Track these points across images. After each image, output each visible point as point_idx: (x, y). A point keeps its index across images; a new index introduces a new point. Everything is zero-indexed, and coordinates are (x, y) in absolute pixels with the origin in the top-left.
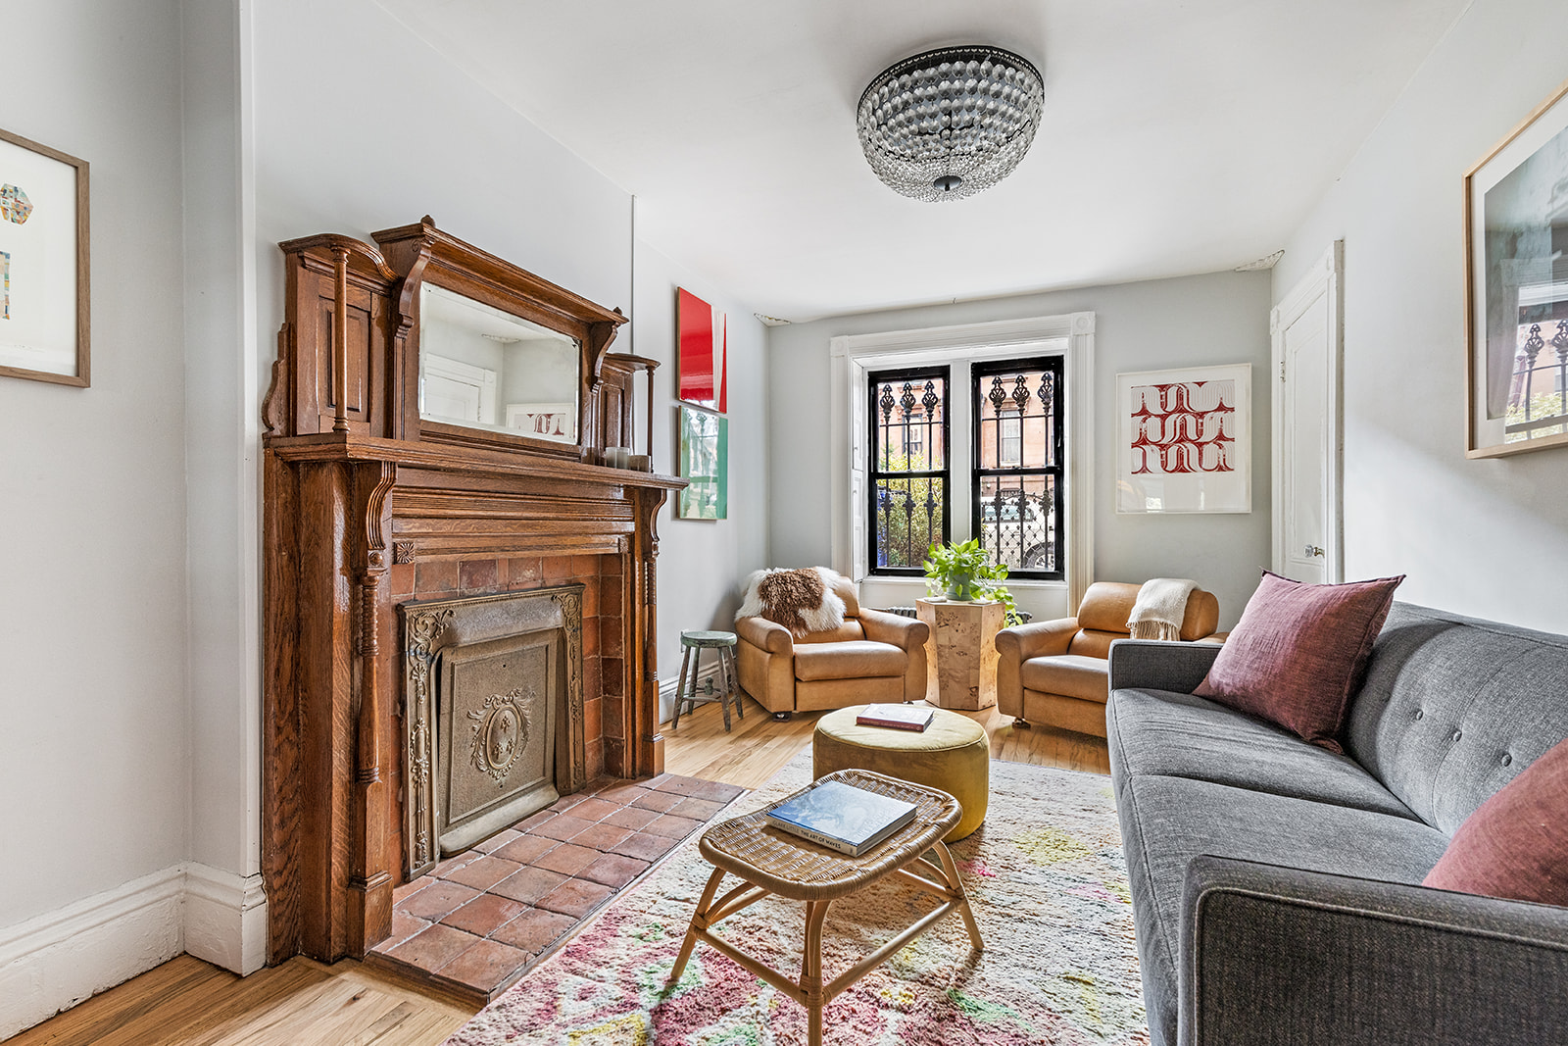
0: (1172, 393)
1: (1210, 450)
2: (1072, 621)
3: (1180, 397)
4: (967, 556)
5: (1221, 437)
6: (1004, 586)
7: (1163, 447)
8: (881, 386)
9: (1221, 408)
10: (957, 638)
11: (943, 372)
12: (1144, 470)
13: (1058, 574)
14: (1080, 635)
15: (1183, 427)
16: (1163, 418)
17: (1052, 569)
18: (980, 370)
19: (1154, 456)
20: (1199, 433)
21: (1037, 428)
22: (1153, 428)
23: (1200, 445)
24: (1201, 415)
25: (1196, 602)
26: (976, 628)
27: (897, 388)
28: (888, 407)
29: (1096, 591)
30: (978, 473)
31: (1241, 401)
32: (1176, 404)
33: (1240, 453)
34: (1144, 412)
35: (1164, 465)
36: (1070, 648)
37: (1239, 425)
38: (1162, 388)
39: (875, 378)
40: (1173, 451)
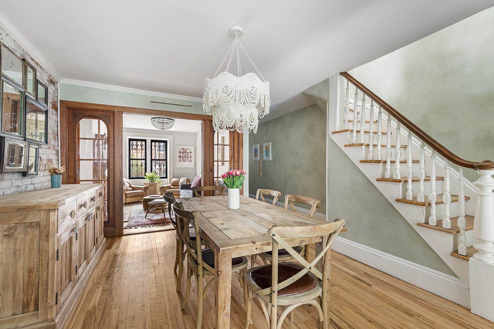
0: (184, 149)
1: (189, 158)
2: (171, 185)
3: (185, 150)
4: (153, 175)
5: (190, 157)
6: (159, 180)
7: (183, 158)
8: (131, 142)
9: (190, 152)
10: (153, 189)
11: (145, 141)
12: (180, 161)
13: (166, 177)
14: (172, 187)
15: (186, 155)
16: (183, 153)
17: (165, 176)
18: (152, 141)
19: (182, 158)
20: (188, 156)
21: (162, 153)
22: (181, 155)
23: (188, 158)
24: (188, 153)
25: (188, 180)
26: (156, 186)
27: (135, 142)
28: (132, 146)
29: (174, 180)
30: (152, 160)
31: (193, 152)
32: (184, 151)
33: (193, 159)
34: (180, 152)
35: (183, 160)
36: (170, 188)
37: (193, 155)
38: (183, 149)
39: (130, 140)
40: (184, 158)
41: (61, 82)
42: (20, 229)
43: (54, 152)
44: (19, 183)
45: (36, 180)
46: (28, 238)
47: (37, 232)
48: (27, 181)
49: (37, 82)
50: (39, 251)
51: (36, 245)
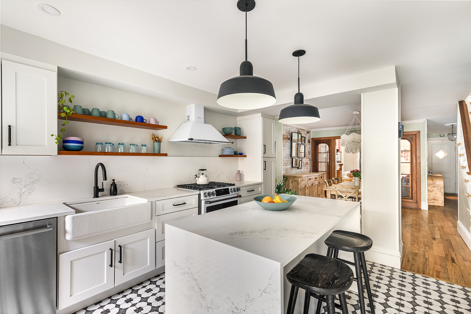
41: (312, 131)
42: (294, 182)
43: (309, 160)
44: (297, 171)
45: (302, 170)
46: (295, 184)
47: (296, 183)
48: (299, 170)
49: (302, 137)
50: (297, 187)
51: (296, 186)
